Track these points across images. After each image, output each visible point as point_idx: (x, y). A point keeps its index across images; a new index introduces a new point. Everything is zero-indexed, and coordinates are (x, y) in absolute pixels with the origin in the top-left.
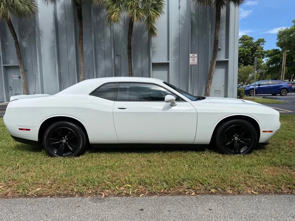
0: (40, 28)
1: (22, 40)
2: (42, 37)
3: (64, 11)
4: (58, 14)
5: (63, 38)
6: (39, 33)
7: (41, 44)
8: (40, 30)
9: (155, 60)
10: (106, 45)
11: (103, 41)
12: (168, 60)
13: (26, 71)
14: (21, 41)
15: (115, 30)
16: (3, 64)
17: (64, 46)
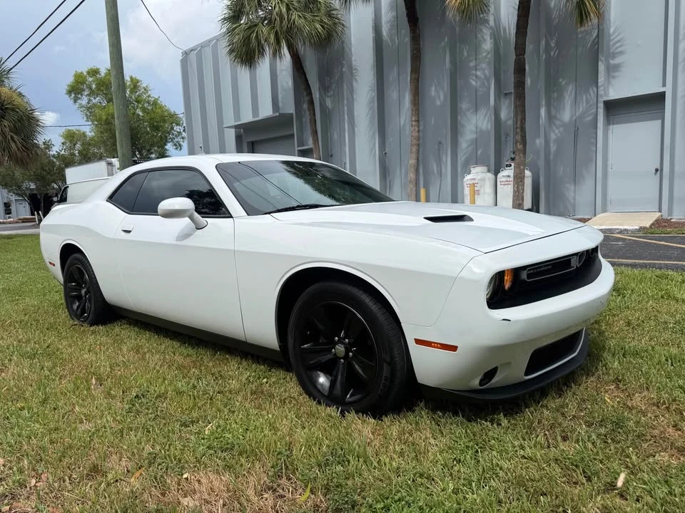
0: (354, 63)
1: (325, 94)
2: (356, 81)
3: (394, 13)
4: (383, 23)
5: (391, 76)
6: (352, 73)
7: (354, 97)
8: (354, 67)
9: (617, 91)
10: (481, 74)
11: (472, 64)
12: (664, 85)
13: (331, 156)
14: (324, 96)
15: (505, 30)
16: (298, 147)
17: (392, 94)
